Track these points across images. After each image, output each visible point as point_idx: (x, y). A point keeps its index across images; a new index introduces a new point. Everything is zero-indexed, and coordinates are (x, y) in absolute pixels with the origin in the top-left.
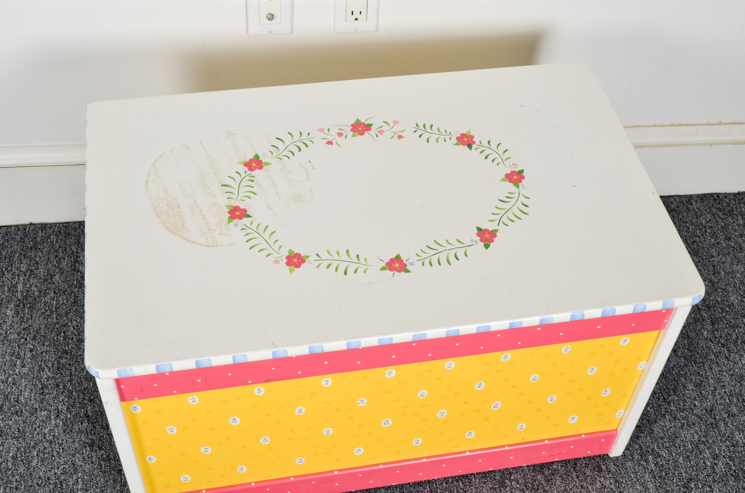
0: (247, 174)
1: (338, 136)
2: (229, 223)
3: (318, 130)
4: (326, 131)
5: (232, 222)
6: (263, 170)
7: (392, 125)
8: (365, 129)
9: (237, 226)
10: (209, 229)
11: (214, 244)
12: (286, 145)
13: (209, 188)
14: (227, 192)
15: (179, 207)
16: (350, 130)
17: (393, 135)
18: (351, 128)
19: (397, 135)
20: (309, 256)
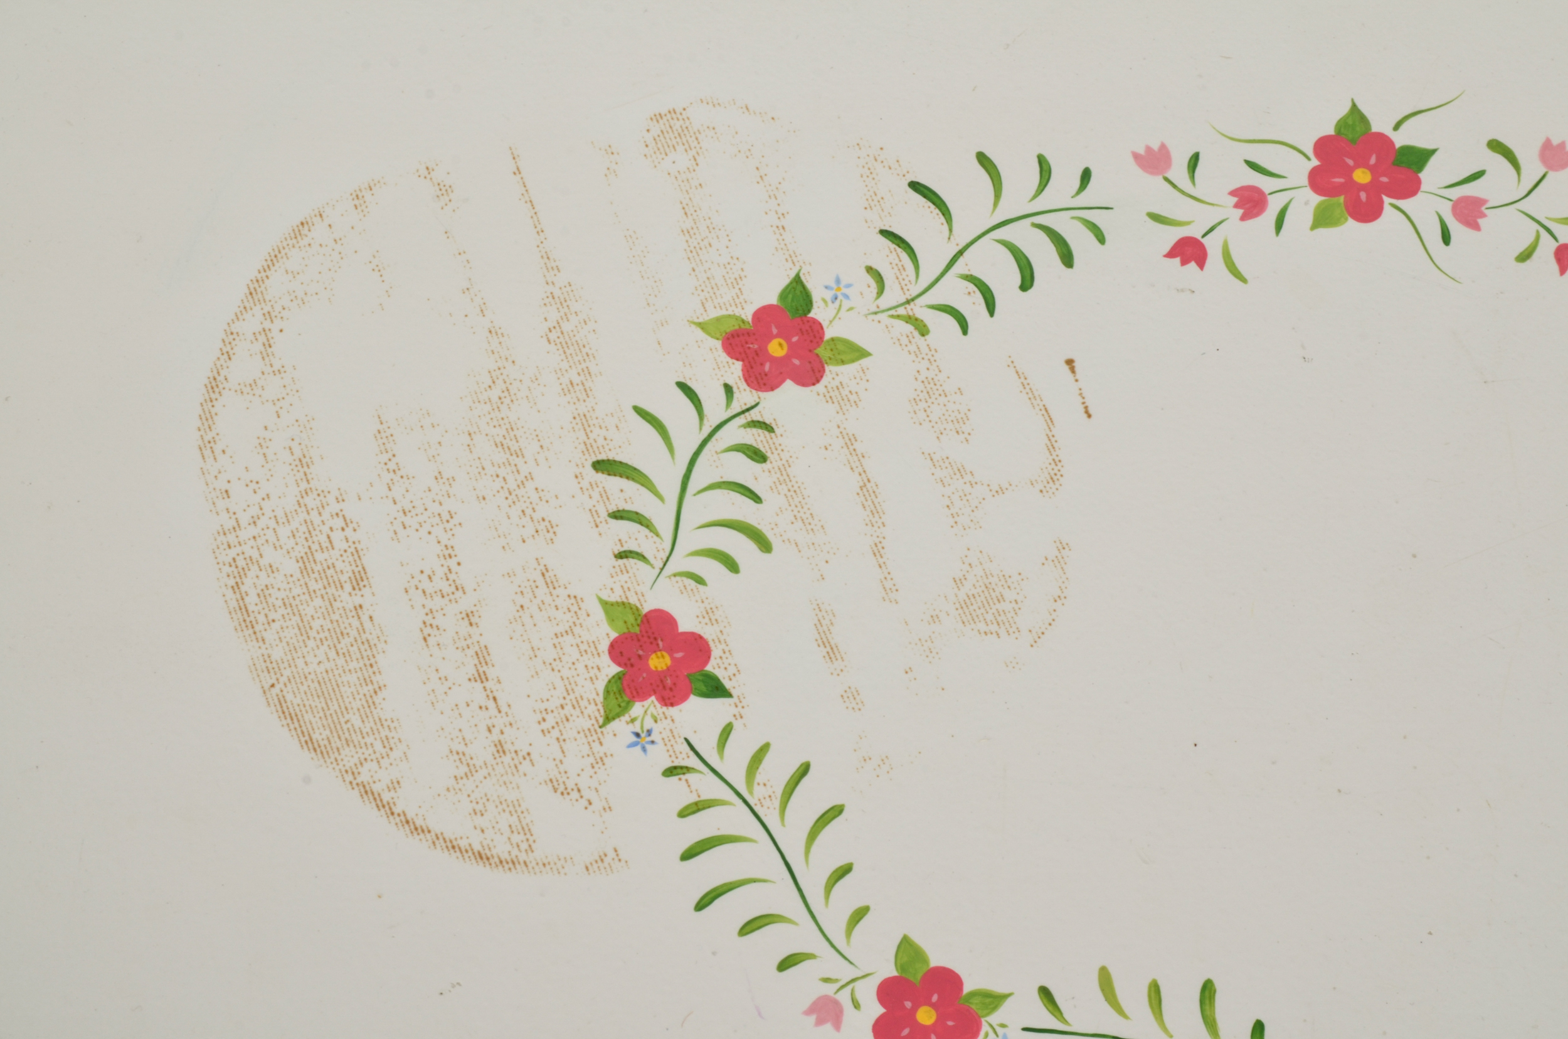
0: (736, 407)
1: (1240, 212)
2: (608, 719)
3: (1136, 156)
4: (1178, 171)
5: (626, 718)
6: (819, 387)
7: (1532, 168)
8: (1384, 179)
9: (649, 747)
10: (500, 748)
11: (515, 852)
12: (962, 236)
13: (530, 477)
14: (618, 515)
15: (359, 580)
16: (1305, 181)
17: (1530, 239)
18: (1315, 162)
19: (1555, 245)
20: (1005, 997)
